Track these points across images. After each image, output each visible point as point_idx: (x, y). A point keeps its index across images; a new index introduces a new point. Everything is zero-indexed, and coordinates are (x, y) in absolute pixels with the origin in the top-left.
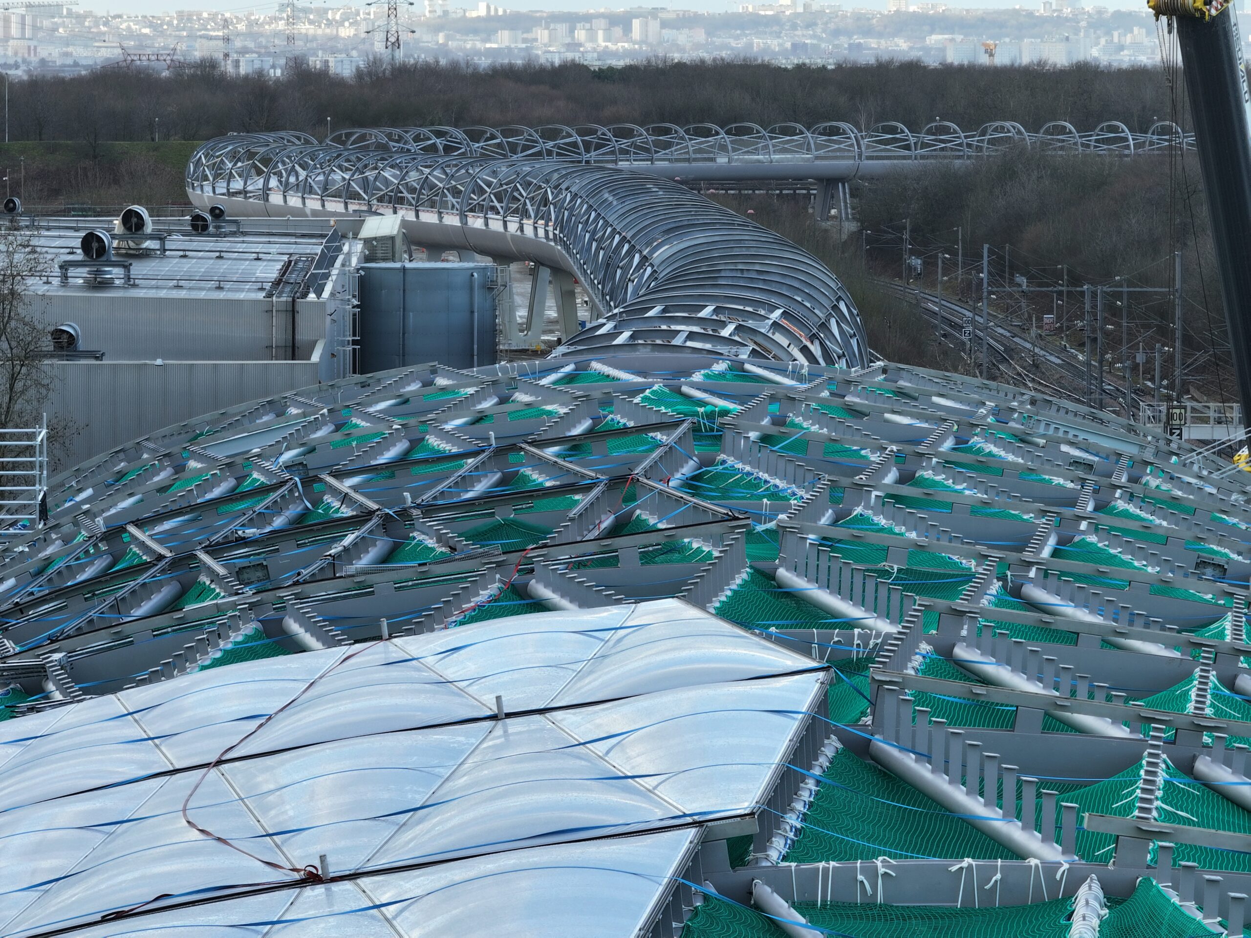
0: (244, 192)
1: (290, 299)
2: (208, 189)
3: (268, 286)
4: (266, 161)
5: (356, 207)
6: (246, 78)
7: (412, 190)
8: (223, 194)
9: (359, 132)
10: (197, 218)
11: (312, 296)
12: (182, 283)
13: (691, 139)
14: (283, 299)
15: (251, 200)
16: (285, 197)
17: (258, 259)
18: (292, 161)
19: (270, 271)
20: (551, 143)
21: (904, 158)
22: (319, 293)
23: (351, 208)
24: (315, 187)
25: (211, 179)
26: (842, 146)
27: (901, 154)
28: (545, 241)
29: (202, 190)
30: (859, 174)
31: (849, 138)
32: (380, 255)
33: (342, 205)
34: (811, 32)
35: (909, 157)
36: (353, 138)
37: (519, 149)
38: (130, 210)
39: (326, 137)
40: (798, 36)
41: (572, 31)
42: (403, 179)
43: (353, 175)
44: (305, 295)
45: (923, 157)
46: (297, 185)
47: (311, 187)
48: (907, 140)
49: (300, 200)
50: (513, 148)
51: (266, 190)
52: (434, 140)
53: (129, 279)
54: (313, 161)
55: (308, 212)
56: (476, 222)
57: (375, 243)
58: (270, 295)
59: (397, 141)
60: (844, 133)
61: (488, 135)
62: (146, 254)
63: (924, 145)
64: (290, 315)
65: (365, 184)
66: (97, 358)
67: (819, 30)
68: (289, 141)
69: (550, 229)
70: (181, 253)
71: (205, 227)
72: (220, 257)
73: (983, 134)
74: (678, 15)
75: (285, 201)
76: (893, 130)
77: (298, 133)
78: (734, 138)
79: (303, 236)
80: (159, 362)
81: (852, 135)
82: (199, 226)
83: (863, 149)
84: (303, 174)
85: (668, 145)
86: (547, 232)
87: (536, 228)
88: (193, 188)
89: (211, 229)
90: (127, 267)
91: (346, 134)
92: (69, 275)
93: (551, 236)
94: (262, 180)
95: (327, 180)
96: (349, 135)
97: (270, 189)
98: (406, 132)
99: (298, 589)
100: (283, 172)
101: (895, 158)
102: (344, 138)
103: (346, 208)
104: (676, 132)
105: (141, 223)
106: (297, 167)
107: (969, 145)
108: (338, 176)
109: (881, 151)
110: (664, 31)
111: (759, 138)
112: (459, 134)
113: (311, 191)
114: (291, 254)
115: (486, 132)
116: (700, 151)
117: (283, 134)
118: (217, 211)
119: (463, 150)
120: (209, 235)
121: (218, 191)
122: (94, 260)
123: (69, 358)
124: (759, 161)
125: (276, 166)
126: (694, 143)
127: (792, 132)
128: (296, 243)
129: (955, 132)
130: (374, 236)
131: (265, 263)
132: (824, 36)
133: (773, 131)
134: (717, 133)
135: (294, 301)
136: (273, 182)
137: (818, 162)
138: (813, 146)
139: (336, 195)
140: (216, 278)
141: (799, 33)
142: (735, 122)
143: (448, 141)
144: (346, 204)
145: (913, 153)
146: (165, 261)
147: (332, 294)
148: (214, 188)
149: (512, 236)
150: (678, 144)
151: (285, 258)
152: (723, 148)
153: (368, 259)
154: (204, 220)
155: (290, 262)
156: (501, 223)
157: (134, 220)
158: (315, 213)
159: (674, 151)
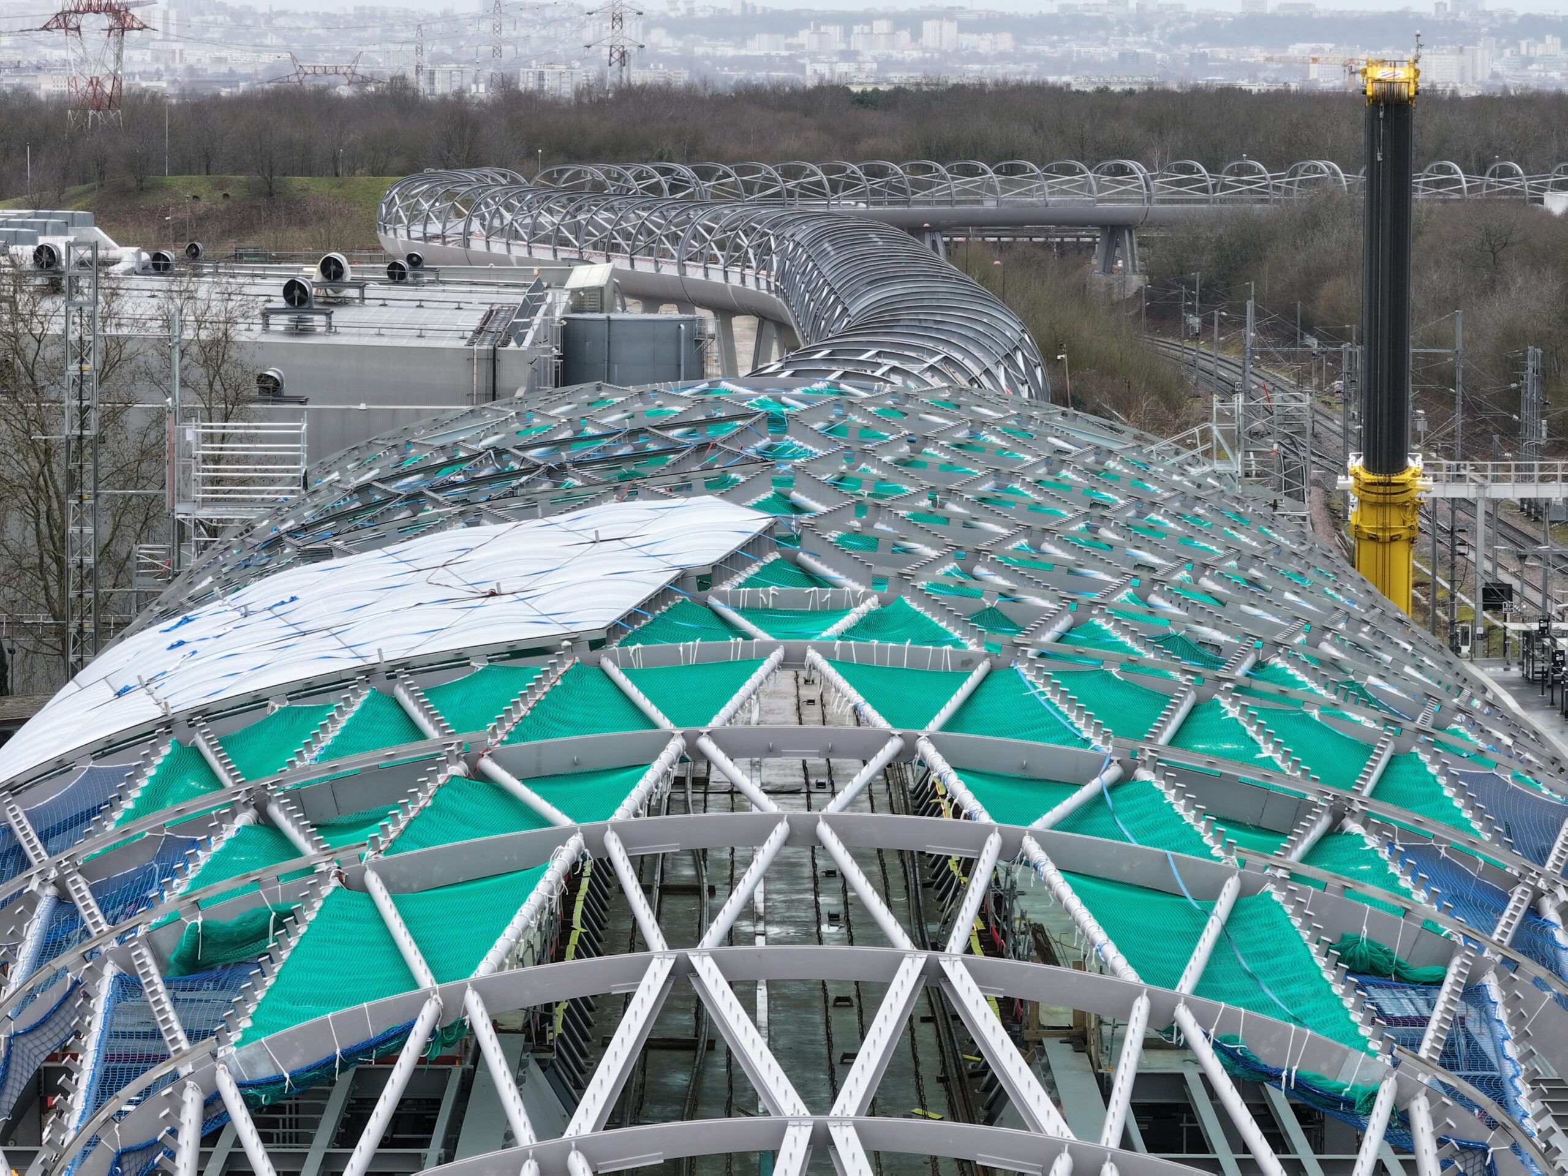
0: (443, 237)
1: (491, 348)
2: (402, 232)
3: (469, 335)
4: (467, 203)
5: (566, 255)
6: (444, 99)
7: (627, 236)
8: (418, 239)
9: (575, 168)
10: (394, 266)
11: (513, 345)
12: (383, 331)
13: (953, 179)
14: (485, 347)
15: (450, 245)
16: (488, 242)
17: (459, 308)
18: (496, 203)
19: (473, 320)
20: (794, 183)
21: (1200, 201)
22: (520, 342)
23: (561, 255)
24: (521, 231)
25: (406, 222)
26: (1129, 187)
27: (1197, 197)
28: (766, 292)
29: (395, 234)
30: (1148, 219)
31: (1137, 178)
32: (587, 307)
33: (551, 253)
34: (1145, 39)
35: (1207, 201)
36: (566, 176)
37: (756, 189)
38: (329, 258)
39: (535, 174)
40: (1130, 43)
41: (848, 33)
42: (618, 223)
43: (563, 219)
44: (505, 343)
45: (1223, 201)
46: (502, 229)
47: (517, 231)
48: (1204, 181)
49: (504, 246)
50: (749, 188)
51: (467, 235)
52: (658, 177)
53: (330, 326)
54: (520, 202)
55: (513, 260)
56: (695, 273)
57: (582, 294)
58: (471, 343)
59: (617, 180)
60: (1132, 172)
61: (721, 173)
62: (344, 303)
63: (1225, 187)
64: (491, 363)
65: (576, 229)
66: (301, 403)
67: (1155, 35)
68: (493, 179)
69: (772, 280)
70: (381, 302)
71: (402, 276)
72: (420, 306)
73: (1293, 174)
74: (980, 16)
75: (488, 248)
76: (1190, 170)
77: (503, 170)
78: (1003, 177)
79: (507, 285)
80: (363, 406)
81: (1141, 176)
82: (396, 274)
83: (1153, 191)
84: (508, 217)
85: (929, 185)
86: (768, 283)
87: (757, 279)
88: (386, 232)
89: (409, 278)
90: (329, 315)
91: (558, 171)
92: (271, 322)
93: (773, 288)
94: (463, 223)
95: (535, 223)
96: (561, 172)
97: (471, 234)
98: (627, 169)
99: (490, 503)
100: (487, 214)
101: (1188, 201)
102: (555, 176)
103: (555, 255)
104: (937, 170)
105: (339, 271)
106: (502, 210)
107: (1277, 188)
108: (546, 219)
109: (1173, 193)
110: (961, 36)
111: (1031, 177)
112: (686, 171)
113: (517, 236)
114: (492, 304)
115: (718, 170)
116: (966, 192)
117: (486, 170)
118: (415, 259)
119: (691, 190)
120: (406, 284)
121: (413, 235)
122: (297, 308)
123: (274, 402)
124: (1032, 204)
125: (478, 208)
126: (957, 184)
127: (1070, 171)
128: (498, 293)
129: (1260, 172)
130: (581, 286)
131: (466, 313)
132: (1162, 43)
133: (1049, 170)
134: (984, 172)
135: (495, 349)
136: (476, 225)
137: (1100, 205)
138: (1095, 188)
139: (546, 240)
140: (417, 327)
141: (1130, 39)
142: (1007, 160)
143: (675, 179)
144: (555, 251)
145: (1211, 196)
146: (364, 309)
147: (533, 343)
148: (409, 232)
149: (733, 287)
150: (939, 184)
151: (487, 308)
152: (991, 189)
153: (574, 310)
154: (401, 267)
155: (491, 312)
156: (722, 273)
157: (333, 268)
158: (521, 261)
159: (937, 193)
